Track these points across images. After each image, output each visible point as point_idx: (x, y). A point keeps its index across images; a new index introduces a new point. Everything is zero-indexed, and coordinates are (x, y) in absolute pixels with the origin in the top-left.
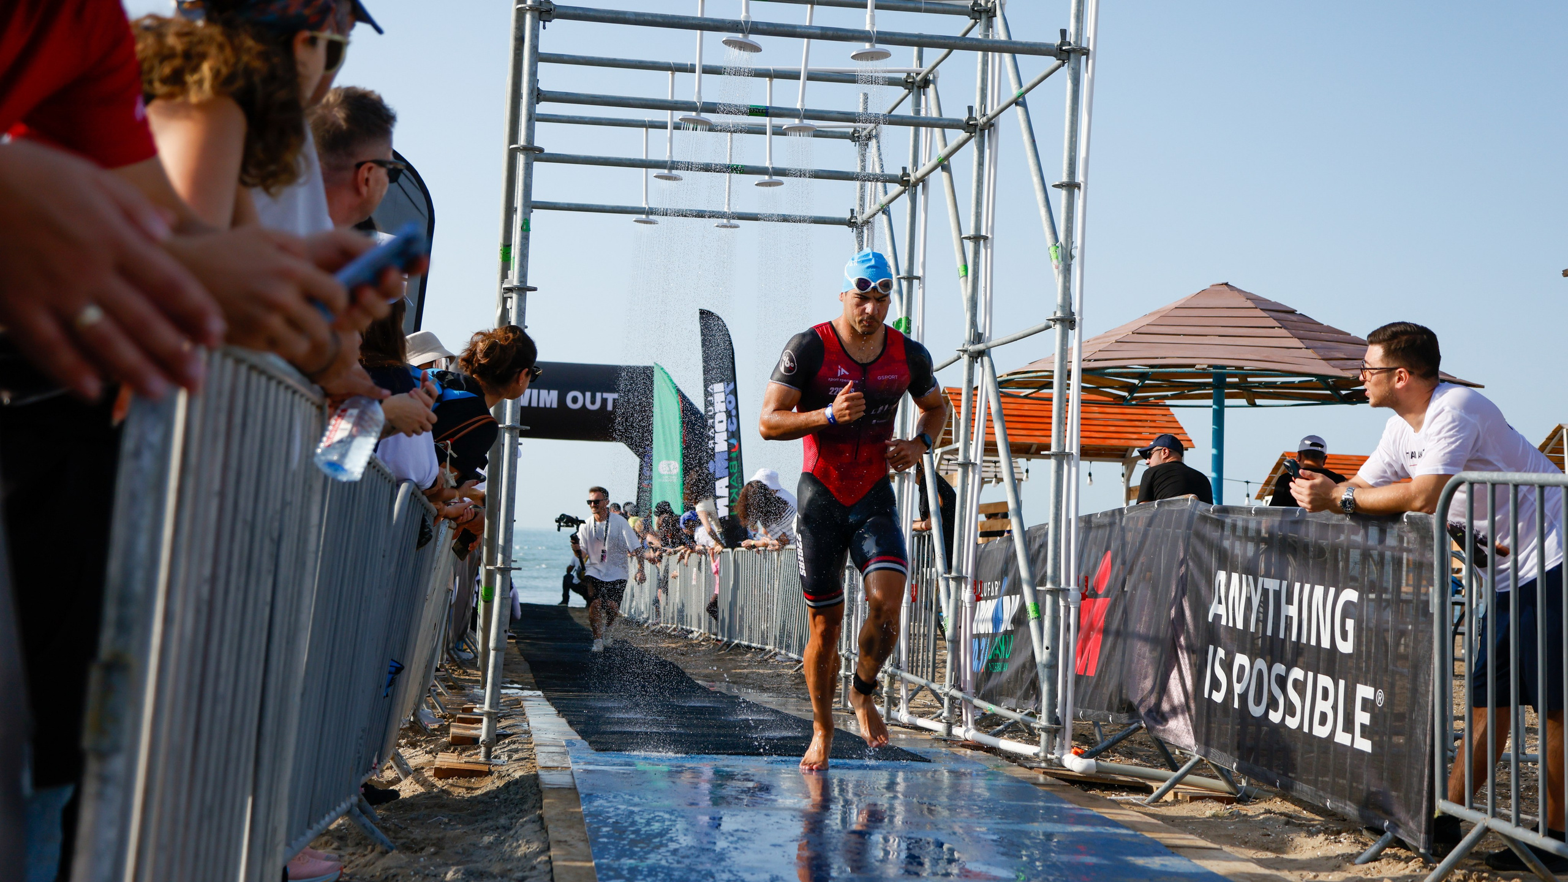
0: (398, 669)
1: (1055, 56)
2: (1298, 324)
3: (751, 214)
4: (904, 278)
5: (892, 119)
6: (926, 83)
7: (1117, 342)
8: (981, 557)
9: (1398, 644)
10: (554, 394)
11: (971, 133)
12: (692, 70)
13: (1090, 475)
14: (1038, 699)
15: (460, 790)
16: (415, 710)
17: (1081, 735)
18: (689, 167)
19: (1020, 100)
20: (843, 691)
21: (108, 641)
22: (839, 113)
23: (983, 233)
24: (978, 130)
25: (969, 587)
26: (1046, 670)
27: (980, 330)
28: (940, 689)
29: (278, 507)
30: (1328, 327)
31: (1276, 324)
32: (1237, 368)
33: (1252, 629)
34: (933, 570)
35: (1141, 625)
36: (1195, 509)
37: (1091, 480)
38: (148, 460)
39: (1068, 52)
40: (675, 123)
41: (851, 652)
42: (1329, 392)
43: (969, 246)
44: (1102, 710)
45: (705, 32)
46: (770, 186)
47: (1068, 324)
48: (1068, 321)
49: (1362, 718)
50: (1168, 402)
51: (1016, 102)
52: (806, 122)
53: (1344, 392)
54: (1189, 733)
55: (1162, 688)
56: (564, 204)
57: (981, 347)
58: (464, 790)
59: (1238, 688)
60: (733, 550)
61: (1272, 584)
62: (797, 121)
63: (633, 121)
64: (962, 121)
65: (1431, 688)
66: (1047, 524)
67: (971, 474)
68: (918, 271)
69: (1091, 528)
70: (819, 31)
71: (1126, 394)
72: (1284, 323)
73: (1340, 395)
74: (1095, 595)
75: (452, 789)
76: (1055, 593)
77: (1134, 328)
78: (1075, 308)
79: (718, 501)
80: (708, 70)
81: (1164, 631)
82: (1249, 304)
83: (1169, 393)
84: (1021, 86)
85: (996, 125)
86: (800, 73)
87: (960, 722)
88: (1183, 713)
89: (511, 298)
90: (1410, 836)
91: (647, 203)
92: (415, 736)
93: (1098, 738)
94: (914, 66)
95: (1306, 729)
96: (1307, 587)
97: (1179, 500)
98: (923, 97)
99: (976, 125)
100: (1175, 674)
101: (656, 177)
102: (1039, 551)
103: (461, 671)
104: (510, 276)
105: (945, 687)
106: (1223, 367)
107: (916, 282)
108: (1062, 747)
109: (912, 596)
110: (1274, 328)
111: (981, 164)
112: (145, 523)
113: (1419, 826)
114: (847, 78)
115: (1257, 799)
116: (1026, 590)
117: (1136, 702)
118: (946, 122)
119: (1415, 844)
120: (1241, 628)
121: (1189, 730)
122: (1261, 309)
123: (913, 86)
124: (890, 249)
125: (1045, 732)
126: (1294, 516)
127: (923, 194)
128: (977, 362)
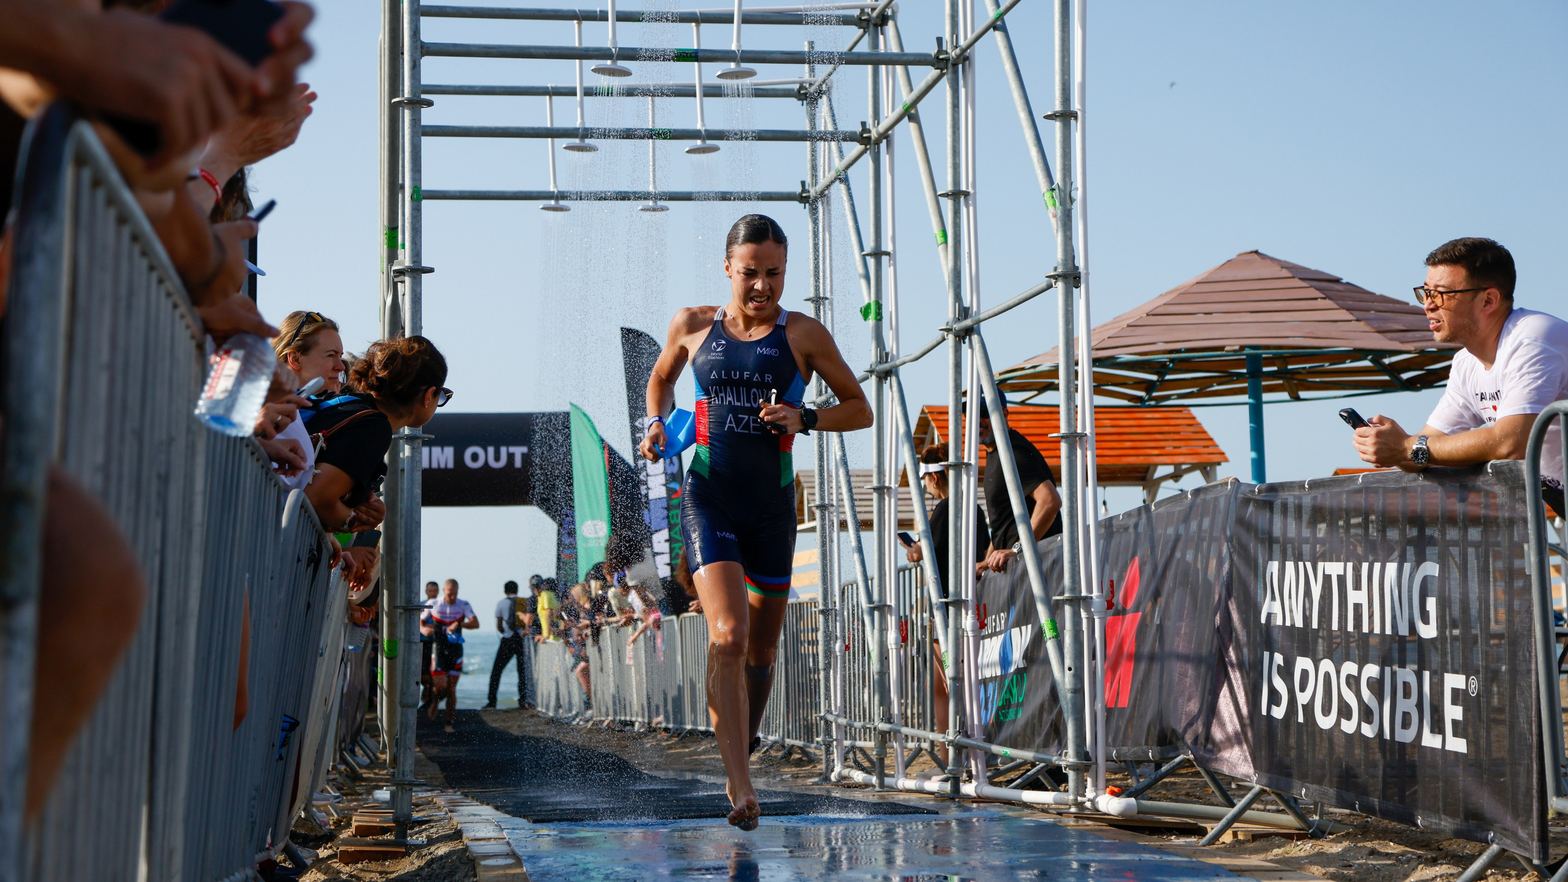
0: (293, 727)
2: (1345, 294)
3: (683, 193)
4: (870, 255)
6: (883, 19)
7: (1129, 326)
10: (449, 451)
11: (942, 70)
12: (603, 17)
15: (372, 875)
18: (605, 134)
19: (999, 23)
22: (783, 53)
23: (963, 188)
24: (950, 65)
25: (970, 612)
26: (1070, 696)
27: (967, 304)
31: (1318, 294)
32: (1275, 350)
33: (1315, 625)
35: (1179, 634)
36: (1237, 493)
40: (585, 89)
41: (832, 713)
43: (947, 205)
44: (1140, 745)
46: (704, 152)
47: (1071, 280)
48: (1071, 277)
49: (1453, 712)
51: (994, 26)
52: (744, 65)
53: (1405, 377)
54: (1247, 761)
55: (1211, 711)
57: (968, 322)
58: (377, 875)
59: (1303, 698)
60: (678, 616)
61: (1334, 569)
62: (732, 65)
64: (930, 55)
65: (1533, 666)
67: (964, 478)
68: (887, 246)
69: (1113, 533)
71: (1142, 394)
72: (1328, 293)
73: (1401, 381)
74: (1123, 612)
75: (362, 874)
76: (1075, 602)
77: (1148, 309)
78: (1080, 262)
79: (658, 558)
80: (623, 17)
81: (1208, 644)
82: (1285, 273)
83: (1195, 389)
84: (998, 6)
85: (971, 58)
86: (732, 15)
87: (969, 776)
88: (1240, 743)
89: (403, 282)
90: (1521, 847)
91: (556, 186)
95: (1386, 736)
96: (1377, 566)
97: (1216, 485)
98: (881, 37)
99: (947, 60)
100: (1225, 691)
101: (566, 148)
104: (400, 257)
106: (1258, 350)
107: (885, 259)
108: (1095, 787)
110: (1316, 299)
111: (956, 106)
113: (1531, 835)
114: (789, 18)
115: (1334, 834)
116: (1041, 609)
117: (1179, 727)
118: (912, 58)
119: (1527, 855)
120: (1301, 625)
121: (1246, 757)
122: (1301, 279)
123: (868, 24)
124: (851, 223)
125: (1074, 770)
126: (1356, 484)
127: (888, 153)
128: (964, 343)
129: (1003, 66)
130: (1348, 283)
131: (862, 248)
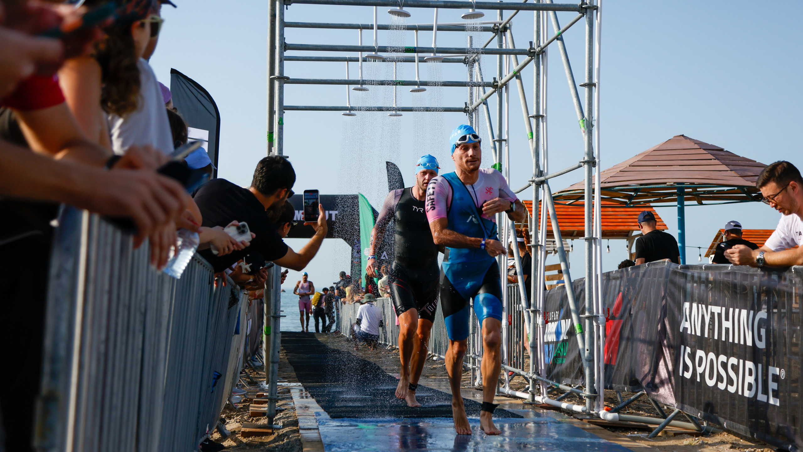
0: (218, 377)
1: (578, 11)
2: (725, 157)
3: (409, 108)
4: (497, 141)
5: (487, 51)
6: (505, 29)
7: (620, 171)
8: (547, 297)
9: (792, 337)
11: (532, 57)
12: (371, 27)
13: (608, 247)
14: (584, 378)
15: (256, 444)
16: (229, 398)
17: (610, 398)
18: (372, 83)
19: (559, 37)
20: (471, 377)
21: (46, 384)
22: (456, 49)
23: (541, 114)
24: (536, 55)
25: (541, 316)
26: (587, 363)
27: (542, 169)
28: (527, 374)
29: (144, 294)
30: (743, 157)
31: (712, 157)
32: (691, 184)
33: (706, 336)
34: (520, 305)
35: (641, 333)
36: (670, 267)
37: (609, 250)
38: (65, 280)
39: (586, 8)
40: (363, 58)
41: (475, 354)
42: (745, 195)
43: (533, 121)
44: (621, 384)
45: (378, 7)
46: (419, 91)
47: (591, 164)
48: (592, 163)
49: (773, 386)
50: (652, 204)
51: (557, 38)
52: (438, 55)
53: (753, 195)
54: (672, 397)
55: (655, 370)
56: (302, 107)
57: (542, 178)
58: (259, 444)
59: (700, 370)
61: (716, 309)
62: (432, 55)
63: (340, 58)
64: (526, 50)
66: (585, 278)
67: (539, 252)
68: (505, 137)
69: (610, 279)
70: (442, 4)
71: (627, 200)
72: (717, 156)
73: (752, 197)
74: (614, 318)
75: (251, 444)
76: (591, 318)
77: (630, 162)
78: (596, 154)
80: (381, 27)
81: (655, 337)
82: (696, 146)
83: (652, 199)
84: (559, 29)
85: (546, 51)
86: (433, 27)
87: (539, 393)
88: (668, 384)
91: (349, 104)
92: (230, 412)
93: (619, 399)
94: (498, 20)
95: (740, 393)
96: (737, 311)
97: (660, 262)
98: (504, 37)
99: (534, 52)
100: (662, 363)
101: (354, 89)
102: (580, 293)
103: (255, 373)
104: (273, 151)
105: (531, 374)
106: (683, 183)
107: (504, 143)
108: (599, 406)
109: (509, 322)
110: (711, 159)
111: (538, 74)
112: (65, 316)
114: (460, 28)
115: (714, 433)
116: (574, 316)
117: (640, 378)
118: (517, 51)
120: (700, 335)
121: (671, 395)
122: (704, 149)
123: (498, 31)
124: (488, 124)
125: (588, 398)
126: (728, 270)
127: (506, 92)
128: (540, 187)
129: (561, 57)
130: (727, 151)
131: (493, 138)
